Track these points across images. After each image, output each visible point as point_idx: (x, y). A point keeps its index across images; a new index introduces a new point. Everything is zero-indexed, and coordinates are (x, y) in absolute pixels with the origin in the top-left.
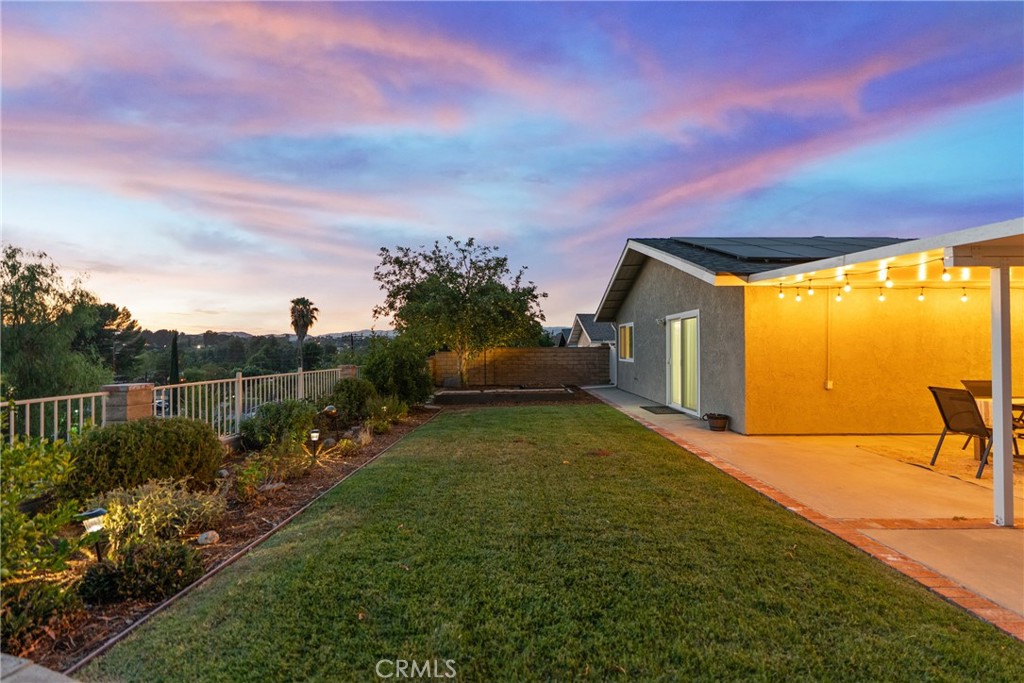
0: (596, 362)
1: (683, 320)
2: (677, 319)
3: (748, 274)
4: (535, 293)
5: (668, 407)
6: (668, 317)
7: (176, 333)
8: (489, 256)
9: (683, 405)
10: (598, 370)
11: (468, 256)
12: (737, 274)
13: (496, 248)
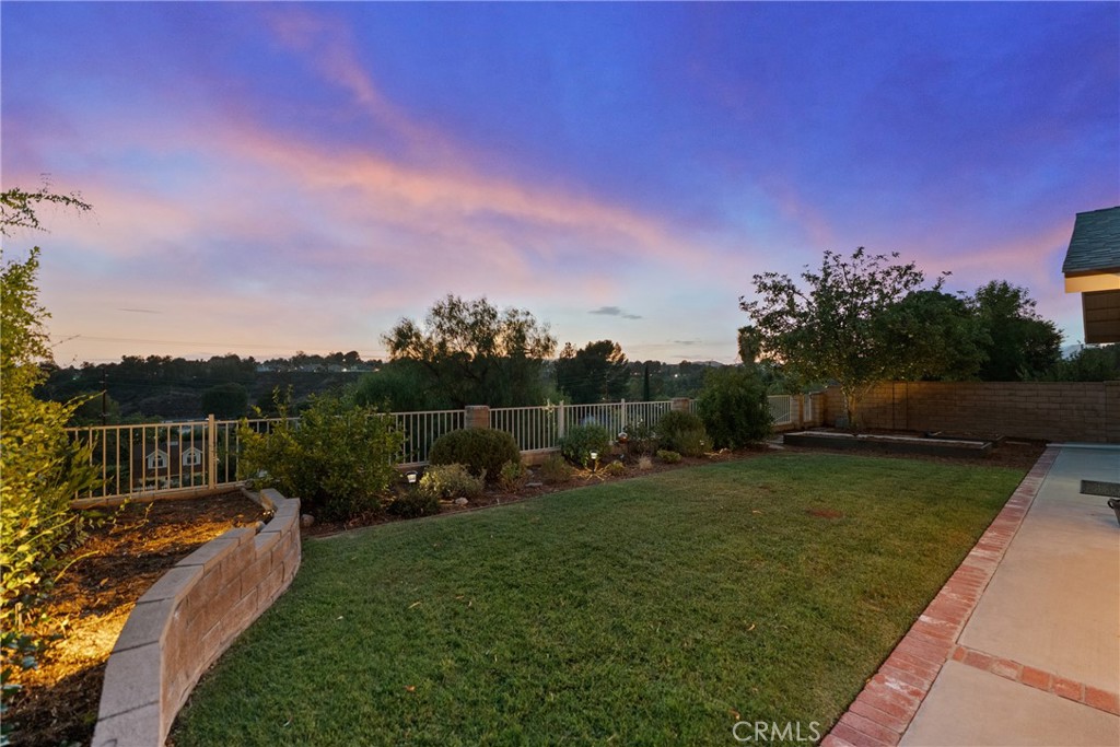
7: (658, 363)
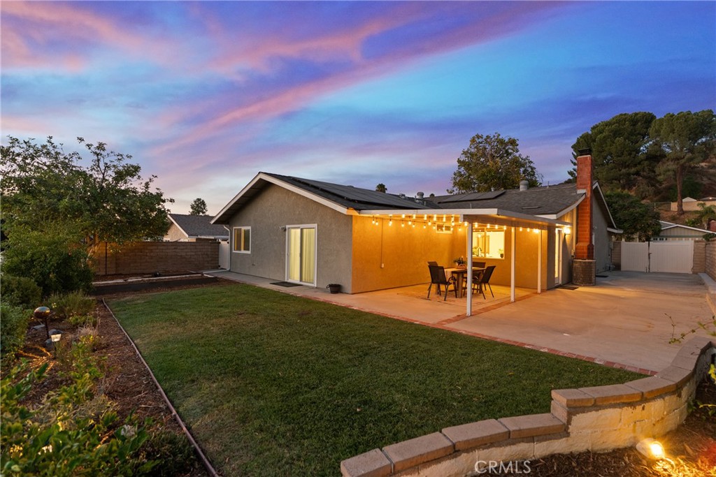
0: (209, 253)
1: (302, 230)
2: (299, 228)
3: (360, 210)
4: (163, 198)
5: (286, 283)
6: (287, 226)
8: (124, 163)
9: (301, 280)
10: (210, 259)
11: (102, 159)
12: (356, 209)
13: (129, 157)
